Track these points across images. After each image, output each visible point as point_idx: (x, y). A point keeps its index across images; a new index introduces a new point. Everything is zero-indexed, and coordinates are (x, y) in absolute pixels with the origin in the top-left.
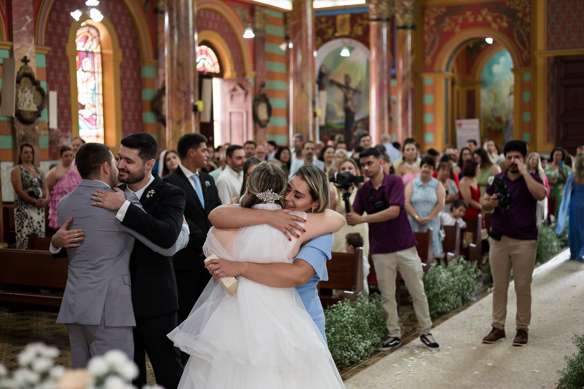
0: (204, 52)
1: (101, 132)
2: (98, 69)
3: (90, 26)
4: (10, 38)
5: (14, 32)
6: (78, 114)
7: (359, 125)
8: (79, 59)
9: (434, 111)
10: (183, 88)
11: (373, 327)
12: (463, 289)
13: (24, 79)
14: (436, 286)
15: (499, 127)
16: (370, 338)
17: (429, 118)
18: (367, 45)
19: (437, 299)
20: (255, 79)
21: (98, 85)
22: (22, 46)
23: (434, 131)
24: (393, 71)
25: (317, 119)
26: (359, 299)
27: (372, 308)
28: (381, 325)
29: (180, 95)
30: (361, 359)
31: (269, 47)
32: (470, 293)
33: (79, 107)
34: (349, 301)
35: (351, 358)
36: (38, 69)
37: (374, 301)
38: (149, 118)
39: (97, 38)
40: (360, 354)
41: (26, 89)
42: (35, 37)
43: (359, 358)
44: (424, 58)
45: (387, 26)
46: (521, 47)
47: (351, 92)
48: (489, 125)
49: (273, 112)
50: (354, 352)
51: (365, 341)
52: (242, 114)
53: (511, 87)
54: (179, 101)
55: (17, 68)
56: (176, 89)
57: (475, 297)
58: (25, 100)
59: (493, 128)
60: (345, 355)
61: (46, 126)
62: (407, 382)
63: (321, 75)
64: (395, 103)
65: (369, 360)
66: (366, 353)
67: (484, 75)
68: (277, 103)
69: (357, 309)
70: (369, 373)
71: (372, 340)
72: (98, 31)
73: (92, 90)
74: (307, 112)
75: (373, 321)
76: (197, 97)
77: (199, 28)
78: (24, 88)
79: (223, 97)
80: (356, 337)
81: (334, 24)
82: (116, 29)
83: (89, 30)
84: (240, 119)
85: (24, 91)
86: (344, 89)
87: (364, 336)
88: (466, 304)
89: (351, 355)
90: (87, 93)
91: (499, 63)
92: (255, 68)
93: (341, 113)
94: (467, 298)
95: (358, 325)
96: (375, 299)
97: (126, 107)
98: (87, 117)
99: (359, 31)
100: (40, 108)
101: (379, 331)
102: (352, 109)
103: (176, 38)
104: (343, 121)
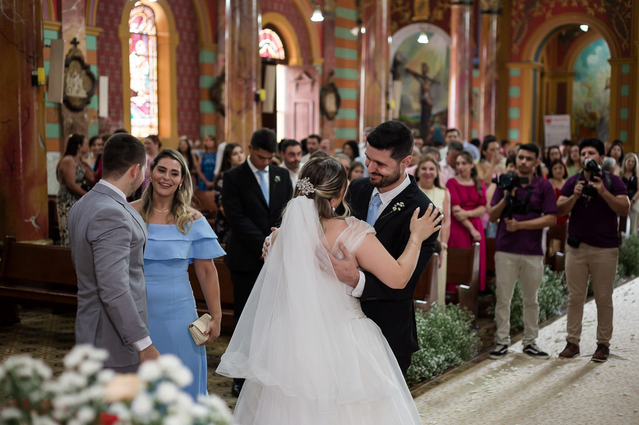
0: (268, 36)
1: (155, 121)
2: (153, 53)
3: (145, 6)
4: (59, 17)
5: (64, 11)
6: (130, 102)
7: (437, 119)
8: (133, 41)
9: (520, 106)
10: (244, 75)
11: (447, 341)
12: (548, 302)
13: (73, 63)
14: (518, 298)
15: (593, 124)
16: (444, 353)
17: (514, 113)
18: (448, 31)
19: (518, 312)
20: (323, 66)
21: (153, 70)
22: (72, 26)
23: (520, 128)
24: (475, 61)
25: (391, 112)
26: (432, 310)
27: (447, 320)
28: (456, 339)
29: (241, 83)
30: (433, 375)
31: (339, 32)
32: (556, 307)
33: (132, 93)
34: (421, 311)
35: (422, 373)
36: (89, 52)
37: (449, 312)
38: (207, 107)
39: (153, 19)
40: (432, 370)
41: (75, 73)
42: (85, 17)
43: (431, 375)
44: (511, 47)
45: (470, 9)
46: (620, 36)
47: (429, 83)
48: (582, 121)
49: (343, 103)
50: (425, 367)
51: (438, 356)
52: (308, 105)
53: (607, 81)
54: (239, 89)
55: (66, 51)
56: (237, 75)
57: (561, 312)
58: (74, 85)
59: (586, 125)
60: (416, 370)
61: (96, 114)
62: (484, 401)
63: (396, 63)
64: (477, 95)
65: (442, 376)
66: (439, 369)
67: (578, 66)
68: (347, 94)
69: (430, 321)
70: (442, 391)
71: (446, 355)
72: (153, 12)
73: (146, 76)
74: (379, 104)
75: (447, 334)
76: (259, 85)
77: (263, 10)
78: (73, 72)
79: (288, 86)
80: (428, 350)
81: (412, 7)
82: (173, 9)
83: (144, 10)
84: (306, 110)
85: (73, 75)
86: (420, 79)
87: (437, 350)
88: (550, 319)
89: (423, 371)
90: (141, 79)
91: (594, 53)
92: (323, 55)
93: (416, 106)
94: (552, 312)
95: (431, 339)
96: (450, 310)
97: (182, 94)
98: (140, 105)
99: (439, 15)
100: (90, 94)
101: (454, 345)
102: (430, 101)
103: (238, 21)
104: (419, 114)
